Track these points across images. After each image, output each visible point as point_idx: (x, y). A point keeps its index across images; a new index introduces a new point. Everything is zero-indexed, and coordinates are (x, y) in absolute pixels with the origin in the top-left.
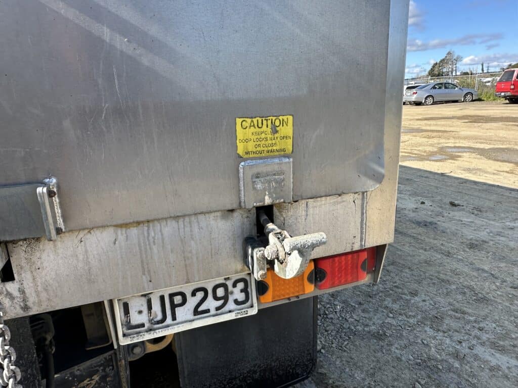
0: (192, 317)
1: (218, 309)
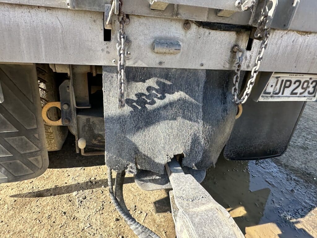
0: (289, 95)
1: (301, 94)
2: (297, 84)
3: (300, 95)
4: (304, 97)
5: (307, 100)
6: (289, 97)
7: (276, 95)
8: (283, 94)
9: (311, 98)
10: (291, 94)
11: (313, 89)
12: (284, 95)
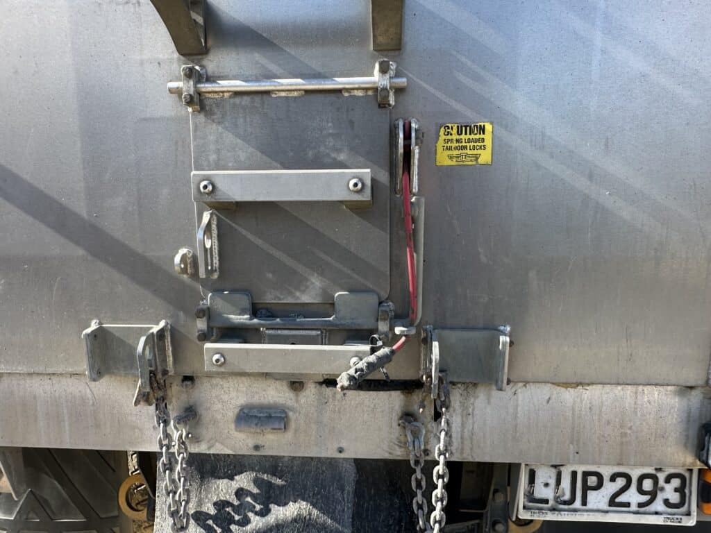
0: (606, 507)
1: (641, 505)
2: (621, 482)
3: (642, 510)
4: (657, 513)
5: (664, 521)
6: (607, 512)
7: (566, 507)
8: (584, 503)
9: (679, 517)
10: (610, 505)
11: (678, 494)
12: (589, 506)
